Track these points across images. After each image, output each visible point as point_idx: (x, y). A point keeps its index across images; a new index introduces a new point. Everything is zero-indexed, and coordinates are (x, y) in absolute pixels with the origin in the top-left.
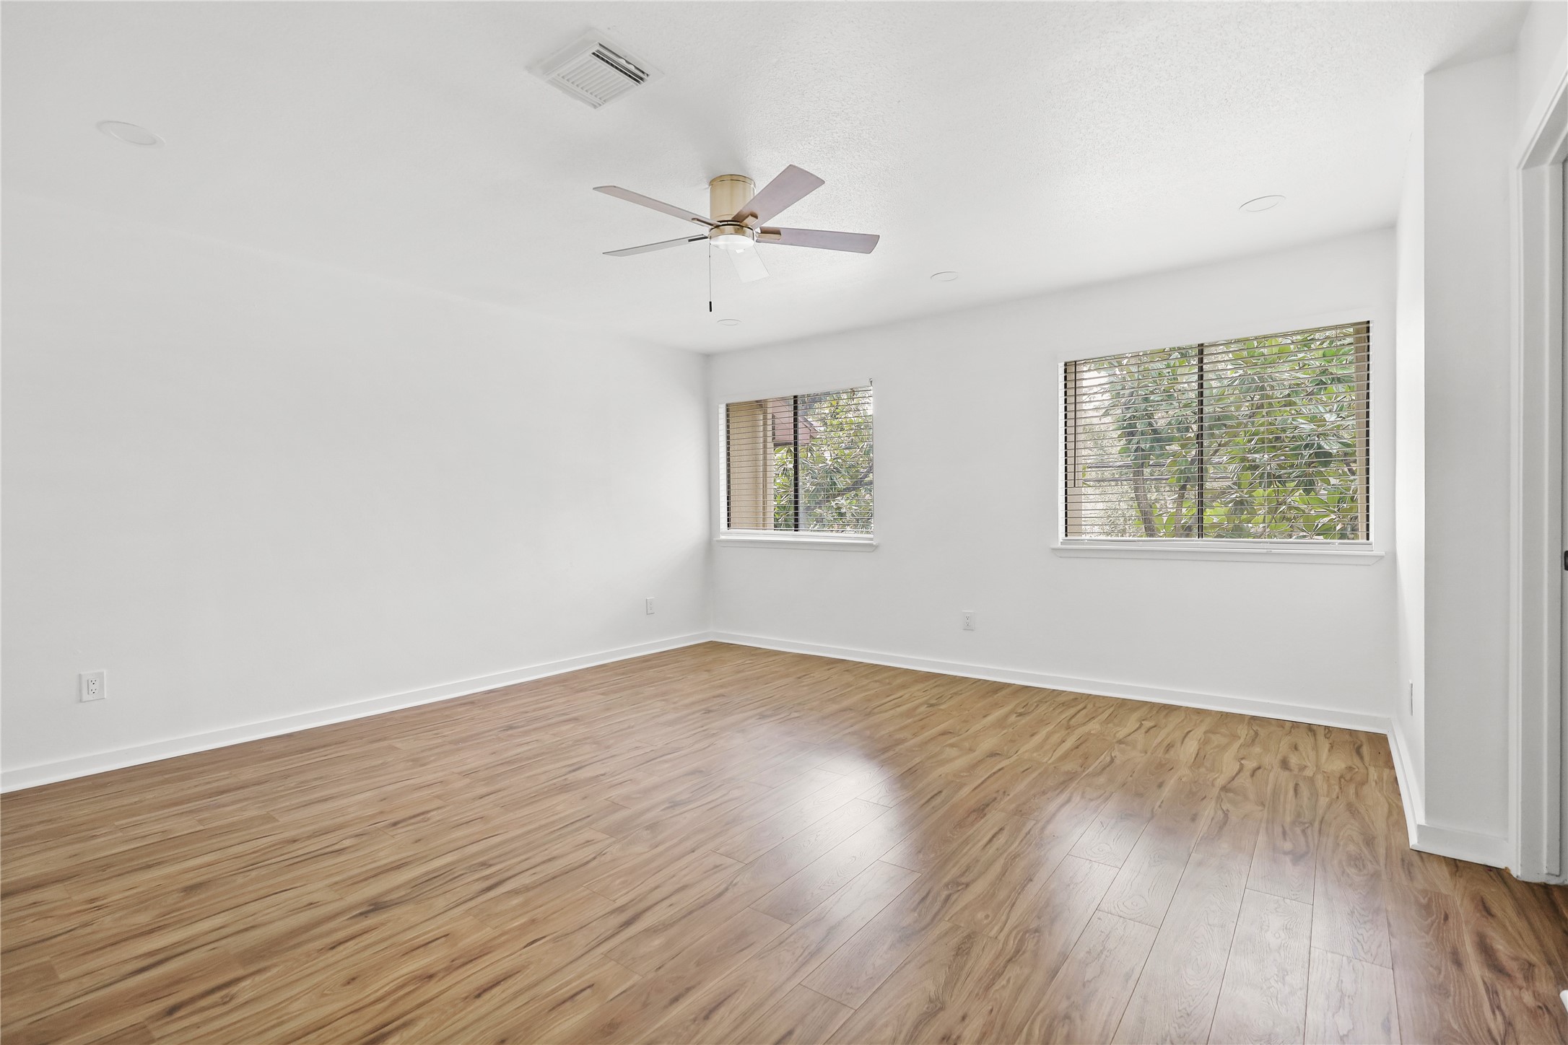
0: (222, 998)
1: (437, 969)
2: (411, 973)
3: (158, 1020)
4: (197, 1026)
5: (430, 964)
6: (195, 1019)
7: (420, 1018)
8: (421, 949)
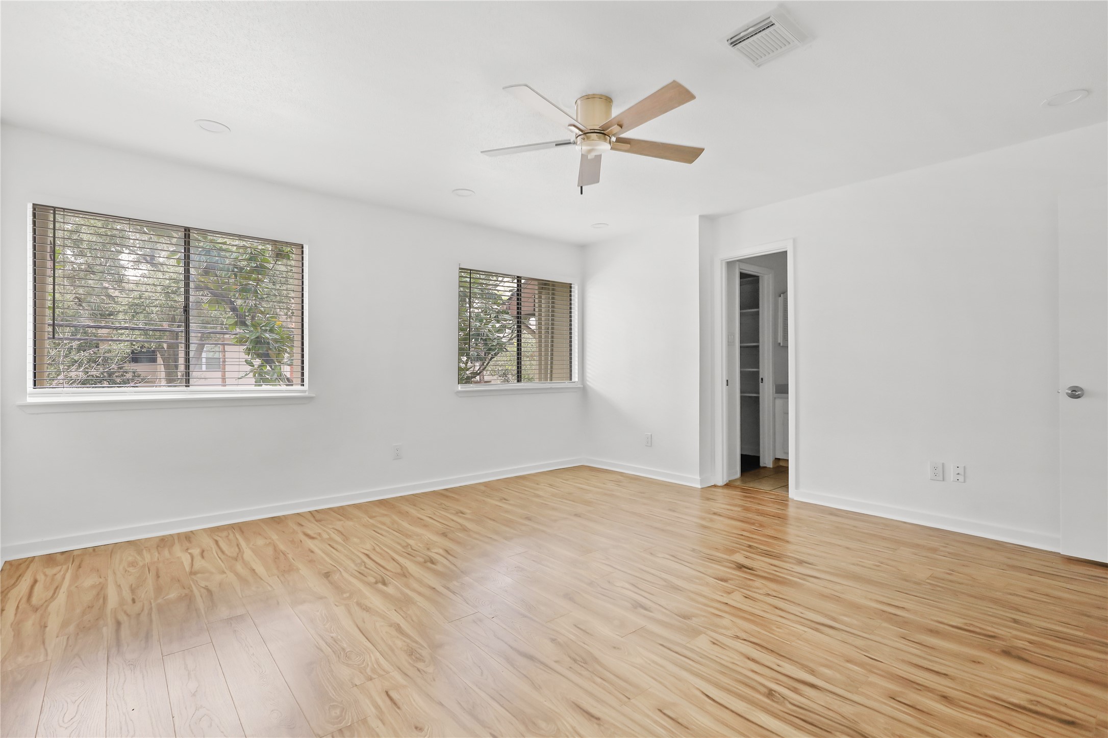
0: (1036, 705)
1: (936, 697)
2: (947, 707)
3: (1082, 725)
4: (1065, 705)
5: (935, 701)
6: (1063, 709)
7: (985, 694)
8: (918, 707)
